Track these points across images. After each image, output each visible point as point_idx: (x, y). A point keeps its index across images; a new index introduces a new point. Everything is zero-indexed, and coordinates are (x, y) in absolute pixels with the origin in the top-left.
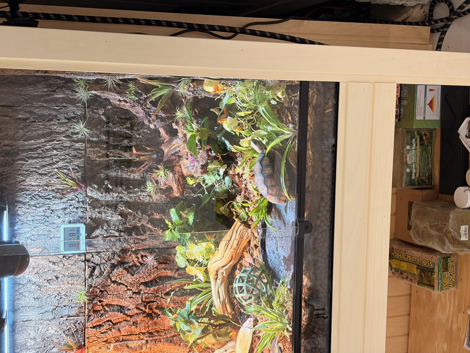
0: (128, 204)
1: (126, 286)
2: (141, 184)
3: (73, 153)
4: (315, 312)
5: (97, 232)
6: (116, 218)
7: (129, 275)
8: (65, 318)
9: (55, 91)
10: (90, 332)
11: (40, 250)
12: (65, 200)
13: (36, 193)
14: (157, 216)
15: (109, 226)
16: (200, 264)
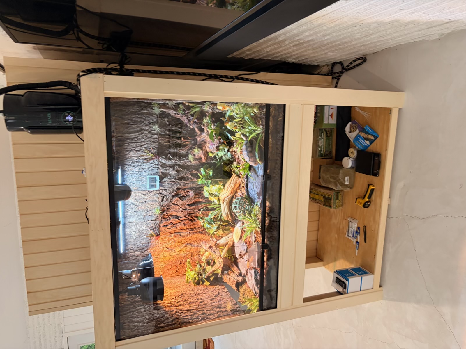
0: (180, 166)
1: (179, 206)
2: (186, 156)
3: (152, 140)
4: (272, 219)
5: (165, 180)
6: (174, 173)
7: (181, 201)
8: (150, 221)
9: (143, 109)
10: (162, 228)
11: (137, 188)
12: (148, 164)
13: (134, 160)
14: (194, 172)
15: (171, 176)
16: (216, 196)
